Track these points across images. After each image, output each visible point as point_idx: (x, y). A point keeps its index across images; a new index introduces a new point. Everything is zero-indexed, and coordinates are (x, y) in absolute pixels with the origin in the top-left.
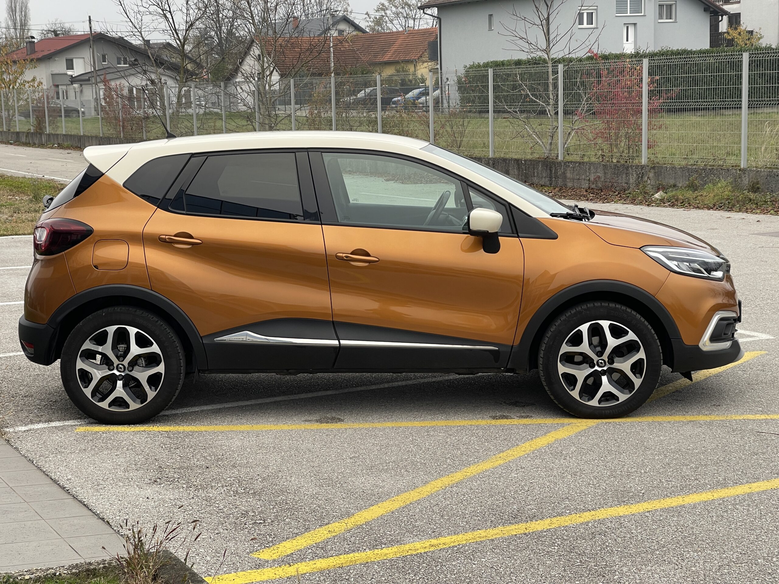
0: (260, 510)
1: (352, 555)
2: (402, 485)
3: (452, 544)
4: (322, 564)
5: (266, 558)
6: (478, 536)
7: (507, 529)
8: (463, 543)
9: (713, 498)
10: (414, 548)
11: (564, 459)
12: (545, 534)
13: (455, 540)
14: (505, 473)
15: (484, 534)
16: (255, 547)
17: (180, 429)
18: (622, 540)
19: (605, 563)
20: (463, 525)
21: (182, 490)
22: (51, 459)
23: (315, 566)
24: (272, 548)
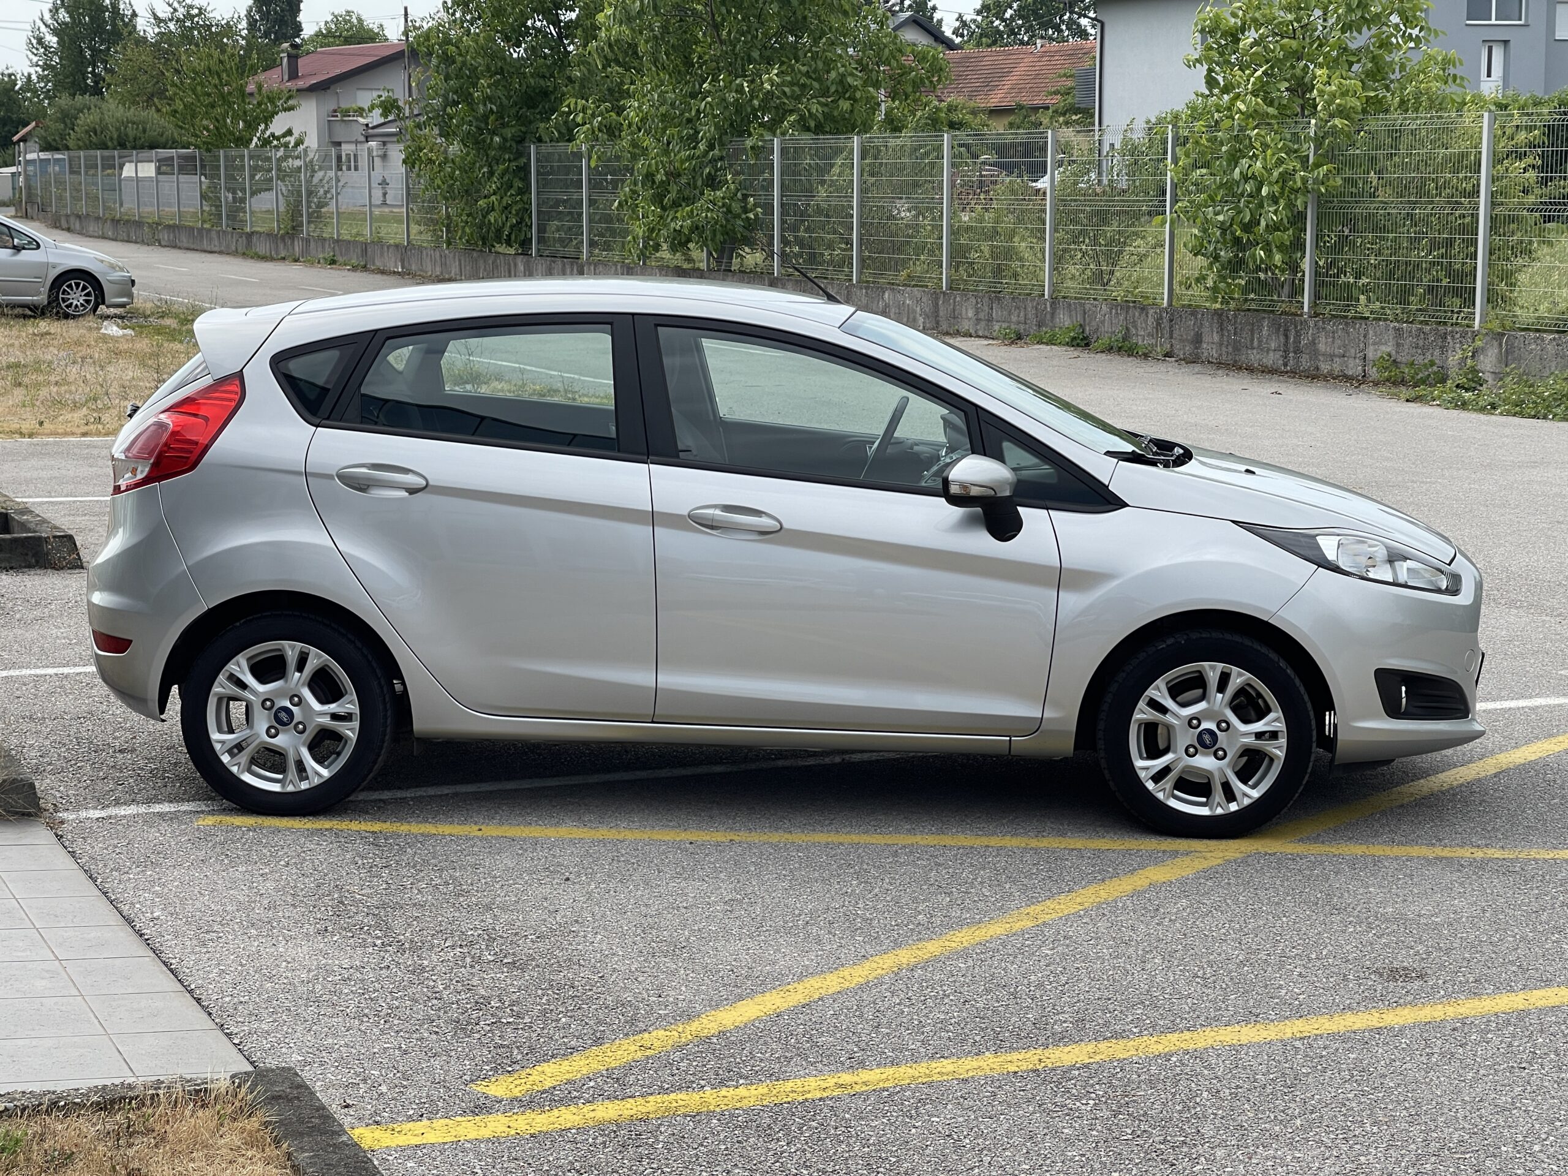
0: (514, 997)
1: (673, 1096)
2: (813, 960)
3: (881, 1085)
4: (607, 1111)
5: (498, 1094)
6: (936, 1071)
7: (1001, 1060)
8: (903, 1082)
9: (1443, 1017)
10: (801, 1089)
11: (1157, 924)
12: (1077, 1072)
13: (889, 1077)
14: (1028, 946)
15: (950, 1068)
16: (484, 1072)
17: (402, 828)
18: (1231, 1094)
19: (1183, 1139)
20: (913, 1047)
21: (370, 950)
22: (131, 876)
23: (592, 1114)
24: (516, 1076)
